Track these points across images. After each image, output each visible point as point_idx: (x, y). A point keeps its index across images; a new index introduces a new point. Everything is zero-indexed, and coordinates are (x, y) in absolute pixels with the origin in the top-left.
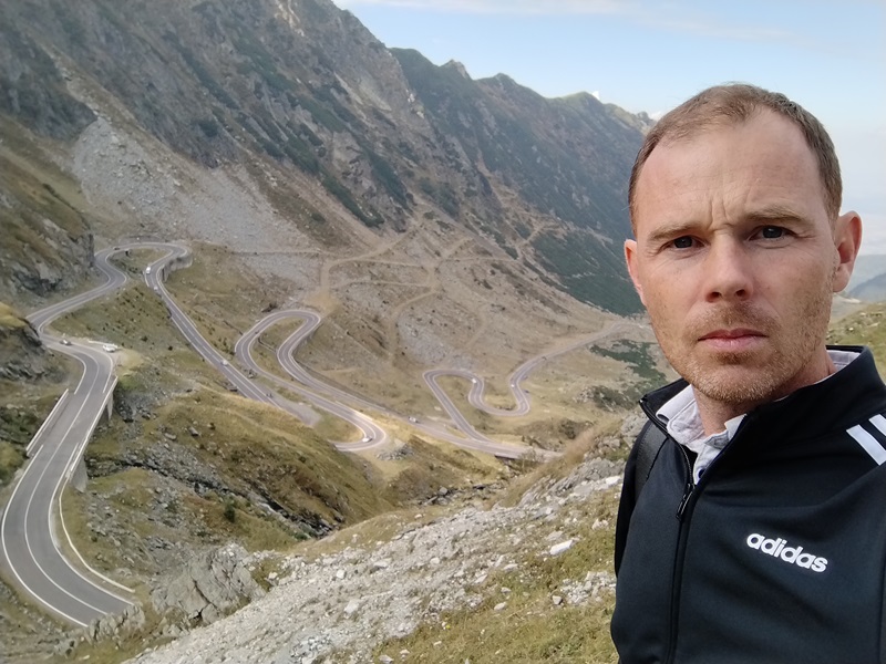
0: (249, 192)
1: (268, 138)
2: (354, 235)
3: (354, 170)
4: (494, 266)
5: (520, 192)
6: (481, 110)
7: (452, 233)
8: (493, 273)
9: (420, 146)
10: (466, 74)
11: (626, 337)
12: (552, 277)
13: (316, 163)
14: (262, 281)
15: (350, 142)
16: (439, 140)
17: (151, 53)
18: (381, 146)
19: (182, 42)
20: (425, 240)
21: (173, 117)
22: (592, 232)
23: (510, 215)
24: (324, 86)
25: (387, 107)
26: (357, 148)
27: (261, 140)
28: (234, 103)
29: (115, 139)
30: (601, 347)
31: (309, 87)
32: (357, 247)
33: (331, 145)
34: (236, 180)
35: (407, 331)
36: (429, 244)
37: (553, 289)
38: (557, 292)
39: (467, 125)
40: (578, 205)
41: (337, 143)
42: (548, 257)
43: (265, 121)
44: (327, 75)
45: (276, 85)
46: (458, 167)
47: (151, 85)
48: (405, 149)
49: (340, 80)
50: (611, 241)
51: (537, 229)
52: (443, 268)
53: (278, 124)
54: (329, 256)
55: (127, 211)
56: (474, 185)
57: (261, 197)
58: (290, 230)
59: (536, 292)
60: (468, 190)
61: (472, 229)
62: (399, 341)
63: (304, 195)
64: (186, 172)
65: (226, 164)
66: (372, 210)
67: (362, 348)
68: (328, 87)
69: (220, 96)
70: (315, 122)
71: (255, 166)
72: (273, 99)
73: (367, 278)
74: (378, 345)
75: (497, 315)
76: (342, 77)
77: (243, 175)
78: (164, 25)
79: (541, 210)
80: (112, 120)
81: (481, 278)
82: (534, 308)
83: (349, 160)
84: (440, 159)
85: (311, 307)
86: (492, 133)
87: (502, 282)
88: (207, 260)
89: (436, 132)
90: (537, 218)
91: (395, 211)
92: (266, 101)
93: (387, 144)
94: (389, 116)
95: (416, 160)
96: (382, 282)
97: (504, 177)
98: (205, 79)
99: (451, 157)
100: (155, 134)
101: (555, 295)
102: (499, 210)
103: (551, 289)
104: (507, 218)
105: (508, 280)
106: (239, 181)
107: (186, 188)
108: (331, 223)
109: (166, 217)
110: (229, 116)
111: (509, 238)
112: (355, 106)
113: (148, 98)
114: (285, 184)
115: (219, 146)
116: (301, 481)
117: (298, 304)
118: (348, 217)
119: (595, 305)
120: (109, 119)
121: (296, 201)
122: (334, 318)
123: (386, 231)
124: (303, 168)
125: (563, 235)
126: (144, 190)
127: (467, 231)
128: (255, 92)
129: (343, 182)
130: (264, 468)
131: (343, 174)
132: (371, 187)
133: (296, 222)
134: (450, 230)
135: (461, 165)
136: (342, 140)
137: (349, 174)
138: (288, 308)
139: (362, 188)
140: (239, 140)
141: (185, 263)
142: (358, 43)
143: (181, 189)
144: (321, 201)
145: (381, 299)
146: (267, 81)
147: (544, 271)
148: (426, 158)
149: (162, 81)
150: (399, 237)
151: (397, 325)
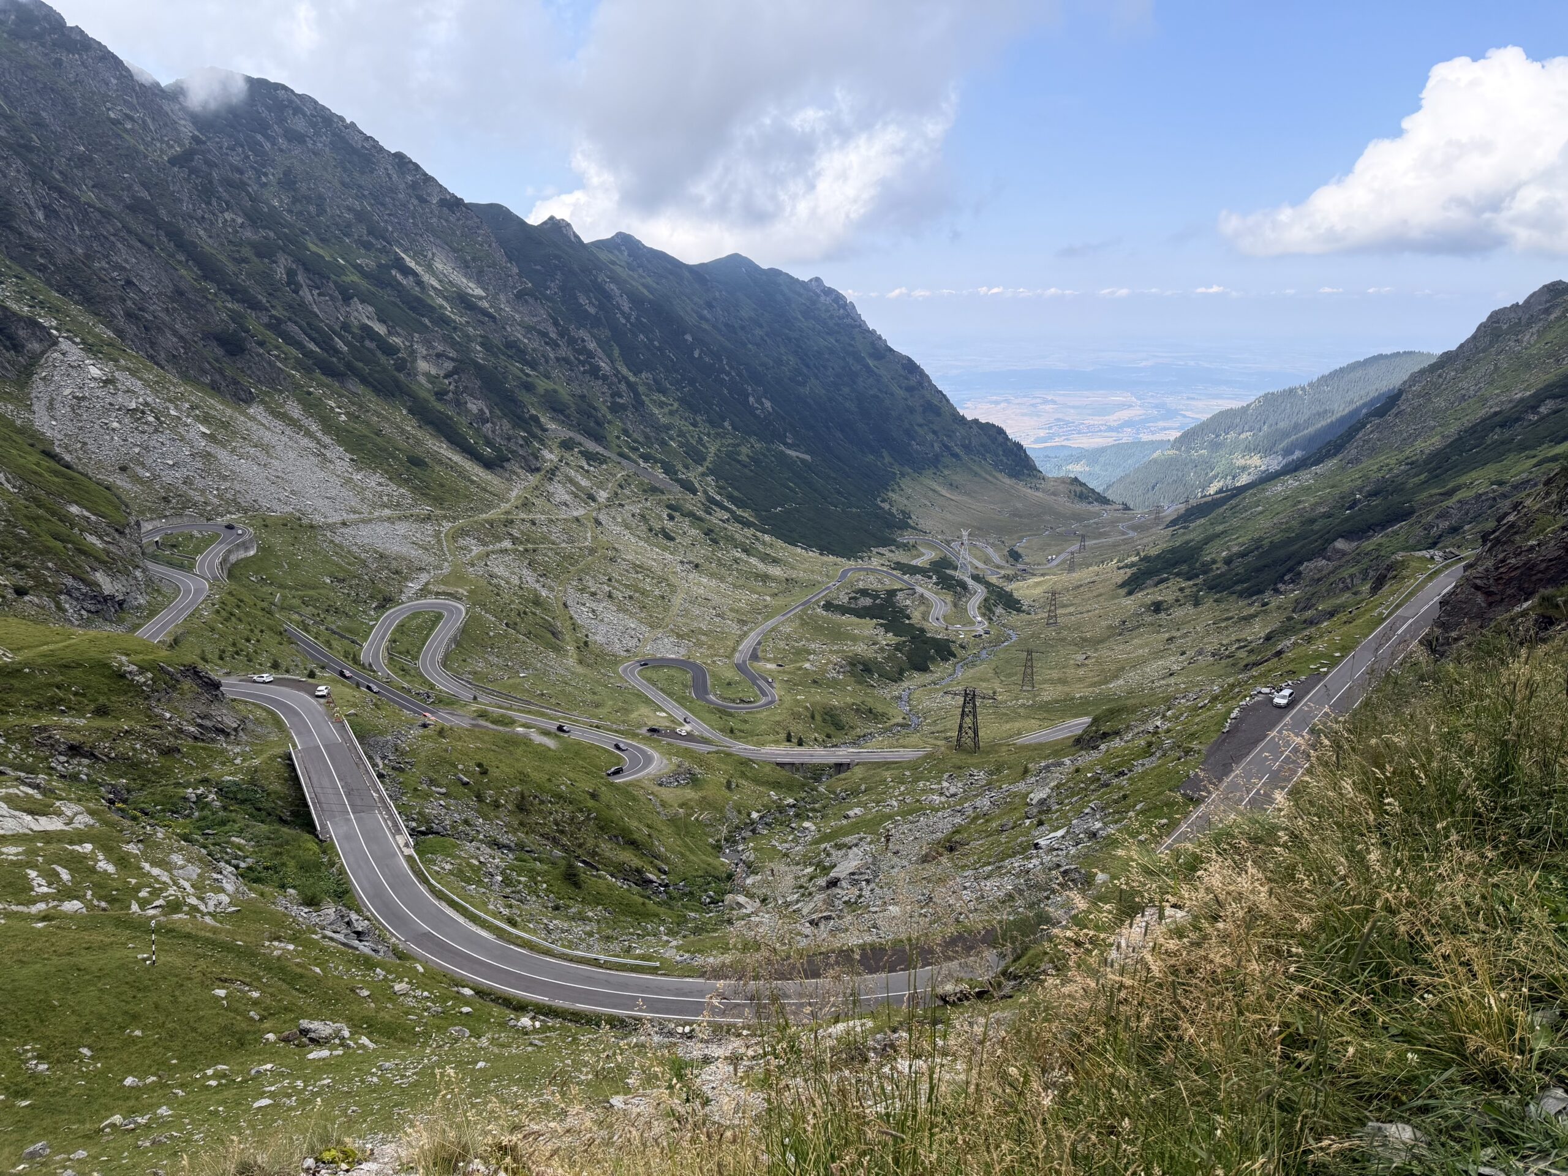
0: (309, 434)
1: (318, 350)
2: (473, 482)
3: (452, 387)
4: (669, 507)
5: (679, 400)
6: (607, 288)
7: (604, 466)
8: (671, 518)
9: (536, 345)
10: (577, 237)
11: (861, 585)
12: (745, 514)
13: (396, 381)
14: (364, 564)
15: (440, 346)
16: (561, 335)
17: (123, 234)
18: (478, 348)
19: (163, 213)
20: (571, 481)
21: (175, 333)
22: (782, 447)
23: (673, 433)
24: (380, 266)
25: (479, 292)
26: (452, 354)
27: (308, 354)
28: (260, 302)
29: (95, 372)
30: (836, 602)
31: (359, 268)
32: (482, 499)
33: (413, 352)
34: (284, 417)
35: (582, 615)
36: (576, 485)
37: (752, 530)
38: (759, 534)
39: (592, 310)
40: (758, 412)
41: (421, 349)
42: (734, 487)
43: (310, 324)
44: (383, 250)
45: (317, 272)
46: (595, 371)
47: (129, 283)
48: (514, 350)
49: (403, 255)
50: (808, 457)
51: (713, 449)
52: (602, 517)
53: (330, 327)
54: (445, 517)
55: (137, 479)
56: (621, 397)
57: (327, 440)
58: (380, 484)
59: (733, 539)
60: (614, 403)
61: (627, 458)
62: (575, 627)
63: (387, 429)
64: (212, 412)
65: (266, 393)
66: (489, 443)
67: (531, 645)
68: (388, 267)
69: (234, 292)
70: (381, 320)
71: (310, 393)
72: (316, 292)
73: (507, 544)
74: (550, 636)
75: (691, 576)
76: (405, 251)
77: (295, 410)
78: (129, 188)
79: (712, 423)
80: (83, 341)
81: (657, 526)
82: (736, 561)
83: (442, 373)
84: (566, 360)
85: (444, 593)
86: (628, 319)
87: (686, 530)
88: (277, 541)
89: (556, 324)
90: (708, 435)
91: (521, 442)
92: (307, 295)
93: (487, 345)
94: (485, 304)
95: (533, 365)
96: (530, 546)
97: (654, 380)
98: (208, 269)
99: (581, 358)
100: (151, 358)
101: (757, 539)
102: (658, 428)
103: (749, 532)
104: (672, 439)
105: (692, 525)
106: (291, 419)
107: (219, 437)
108: (437, 468)
109: (199, 483)
110: (254, 322)
111: (680, 467)
112: (432, 293)
113: (129, 303)
114: (358, 417)
115: (250, 368)
116: (604, 826)
117: (424, 592)
118: (457, 458)
119: (808, 546)
120: (78, 340)
121: (379, 440)
122: (483, 606)
123: (515, 473)
124: (377, 391)
125: (748, 456)
126: (158, 445)
127: (624, 462)
128: (288, 284)
129: (439, 407)
130: (559, 817)
131: (436, 394)
132: (481, 410)
133: (387, 472)
134: (601, 463)
135: (599, 368)
136: (428, 344)
137: (447, 393)
138: (410, 599)
139: (468, 411)
140: (276, 356)
141: (247, 549)
142: (422, 200)
143: (212, 438)
144: (414, 437)
145: (535, 570)
146: (304, 264)
147: (734, 508)
148: (547, 362)
149: (147, 275)
150: (533, 479)
151: (565, 605)
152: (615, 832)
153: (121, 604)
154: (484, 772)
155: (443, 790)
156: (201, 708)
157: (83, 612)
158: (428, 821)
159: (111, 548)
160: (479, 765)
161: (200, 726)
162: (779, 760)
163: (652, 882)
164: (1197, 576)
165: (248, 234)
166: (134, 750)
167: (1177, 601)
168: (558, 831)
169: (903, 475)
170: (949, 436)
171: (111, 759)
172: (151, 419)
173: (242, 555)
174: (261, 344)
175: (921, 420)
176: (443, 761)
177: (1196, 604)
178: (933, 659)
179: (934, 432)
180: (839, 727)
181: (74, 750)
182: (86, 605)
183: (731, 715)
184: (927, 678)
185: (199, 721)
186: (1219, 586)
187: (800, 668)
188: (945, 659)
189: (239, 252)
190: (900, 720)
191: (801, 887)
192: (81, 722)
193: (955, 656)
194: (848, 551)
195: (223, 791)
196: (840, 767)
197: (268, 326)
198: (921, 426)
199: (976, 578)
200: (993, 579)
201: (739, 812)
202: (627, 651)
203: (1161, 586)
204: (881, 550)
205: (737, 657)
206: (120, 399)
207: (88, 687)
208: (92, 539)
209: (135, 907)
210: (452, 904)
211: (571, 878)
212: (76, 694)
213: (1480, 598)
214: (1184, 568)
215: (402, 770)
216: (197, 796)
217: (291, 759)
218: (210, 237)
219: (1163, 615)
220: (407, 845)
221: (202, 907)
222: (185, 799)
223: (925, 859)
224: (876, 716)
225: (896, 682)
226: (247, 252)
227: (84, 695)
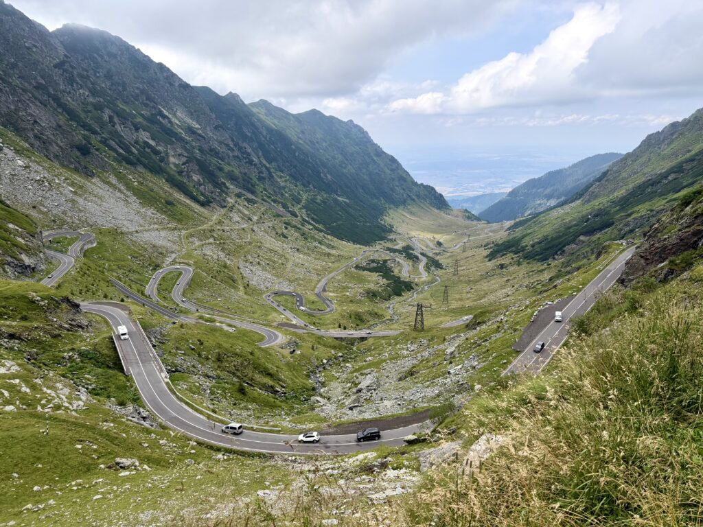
0: (120, 191)
1: (124, 153)
2: (195, 212)
3: (185, 169)
4: (285, 223)
5: (291, 175)
6: (256, 124)
8: (286, 228)
9: (224, 150)
10: (242, 101)
11: (372, 258)
12: (320, 226)
13: (160, 166)
14: (146, 250)
15: (180, 151)
16: (235, 145)
17: (33, 99)
18: (198, 152)
19: (51, 90)
20: (240, 211)
21: (57, 145)
22: (336, 196)
23: (287, 190)
24: (152, 114)
25: (197, 126)
26: (186, 154)
27: (119, 154)
28: (96, 131)
29: (20, 163)
30: (360, 265)
31: (142, 116)
32: (200, 220)
33: (167, 154)
34: (109, 184)
35: (246, 272)
36: (243, 213)
37: (323, 234)
38: (326, 235)
39: (249, 134)
40: (325, 181)
41: (171, 152)
42: (315, 215)
43: (120, 141)
44: (153, 107)
45: (123, 117)
46: (251, 162)
47: (36, 122)
48: (214, 152)
49: (163, 110)
50: (347, 201)
51: (304, 197)
52: (255, 228)
53: (129, 142)
54: (183, 228)
55: (40, 212)
56: (263, 173)
57: (128, 194)
58: (153, 214)
59: (314, 237)
60: (259, 176)
61: (266, 201)
62: (243, 278)
63: (156, 189)
64: (75, 181)
65: (100, 173)
66: (202, 194)
67: (223, 286)
68: (155, 115)
69: (85, 126)
70: (153, 139)
71: (120, 172)
72: (122, 126)
73: (211, 240)
74: (231, 281)
75: (295, 254)
76: (164, 108)
77: (113, 180)
78: (35, 78)
79: (304, 185)
80: (15, 149)
81: (280, 232)
82: (315, 247)
83: (181, 163)
84: (237, 157)
85: (183, 263)
86: (266, 138)
87: (293, 234)
88: (107, 240)
89: (233, 140)
90: (303, 191)
91: (217, 194)
92: (118, 127)
93: (201, 150)
94: (200, 132)
95: (222, 159)
96: (222, 241)
97: (278, 166)
98: (72, 115)
99: (245, 156)
100: (46, 156)
101: (325, 237)
102: (280, 188)
103: (322, 234)
104: (286, 193)
105: (296, 231)
106: (112, 184)
107: (79, 192)
108: (179, 206)
109: (70, 214)
110: (94, 140)
111: (290, 205)
112: (176, 127)
113: (36, 131)
114: (142, 183)
115: (92, 161)
116: (257, 367)
117: (174, 262)
118: (188, 201)
119: (348, 241)
120: (12, 148)
121: (152, 193)
122: (201, 268)
123: (215, 208)
124: (151, 171)
125: (321, 200)
126: (50, 196)
127: (264, 203)
128: (110, 122)
129: (179, 178)
130: (236, 363)
131: (178, 172)
132: (199, 180)
133: (156, 208)
134: (254, 204)
135: (252, 161)
136: (174, 150)
137: (183, 172)
138: (167, 266)
139: (193, 180)
140: (105, 156)
141: (92, 243)
142: (171, 85)
143: (75, 193)
144: (169, 192)
145: (224, 252)
146: (117, 114)
147: (314, 224)
148: (229, 158)
149: (44, 118)
150: (223, 211)
151: (238, 268)
152: (261, 370)
153: (33, 269)
154: (202, 344)
155: (183, 352)
156: (71, 316)
157: (16, 273)
158: (176, 366)
159: (29, 243)
160: (199, 341)
161: (70, 324)
162: (336, 336)
163: (278, 392)
164: (519, 252)
165: (91, 99)
166: (39, 335)
167: (511, 263)
168: (236, 370)
169: (390, 208)
170: (410, 191)
171: (29, 340)
172: (47, 184)
173: (90, 246)
174: (97, 150)
175: (397, 184)
176: (183, 339)
177: (519, 265)
178: (404, 290)
179: (404, 189)
180: (362, 321)
181: (12, 336)
182: (18, 270)
183: (313, 316)
184: (400, 299)
185: (70, 322)
186: (530, 257)
187: (344, 295)
188: (409, 290)
189: (86, 108)
190: (389, 318)
191: (345, 392)
192: (14, 323)
193: (413, 289)
194: (366, 242)
195: (81, 354)
196: (363, 339)
197: (101, 142)
198: (397, 186)
199: (422, 254)
200: (430, 255)
201: (318, 360)
202: (267, 288)
203: (503, 257)
204: (380, 242)
205: (317, 290)
206: (32, 175)
207: (18, 307)
208: (20, 239)
209: (39, 408)
210: (187, 404)
211: (242, 391)
212: (12, 310)
213: (642, 261)
214: (514, 249)
215: (163, 343)
216: (69, 357)
217: (112, 339)
218: (73, 101)
219: (504, 270)
220: (166, 377)
221: (71, 407)
222: (64, 358)
223: (400, 379)
224: (378, 316)
225: (387, 300)
226: (90, 108)
227: (16, 311)
